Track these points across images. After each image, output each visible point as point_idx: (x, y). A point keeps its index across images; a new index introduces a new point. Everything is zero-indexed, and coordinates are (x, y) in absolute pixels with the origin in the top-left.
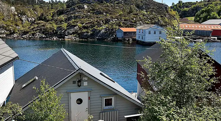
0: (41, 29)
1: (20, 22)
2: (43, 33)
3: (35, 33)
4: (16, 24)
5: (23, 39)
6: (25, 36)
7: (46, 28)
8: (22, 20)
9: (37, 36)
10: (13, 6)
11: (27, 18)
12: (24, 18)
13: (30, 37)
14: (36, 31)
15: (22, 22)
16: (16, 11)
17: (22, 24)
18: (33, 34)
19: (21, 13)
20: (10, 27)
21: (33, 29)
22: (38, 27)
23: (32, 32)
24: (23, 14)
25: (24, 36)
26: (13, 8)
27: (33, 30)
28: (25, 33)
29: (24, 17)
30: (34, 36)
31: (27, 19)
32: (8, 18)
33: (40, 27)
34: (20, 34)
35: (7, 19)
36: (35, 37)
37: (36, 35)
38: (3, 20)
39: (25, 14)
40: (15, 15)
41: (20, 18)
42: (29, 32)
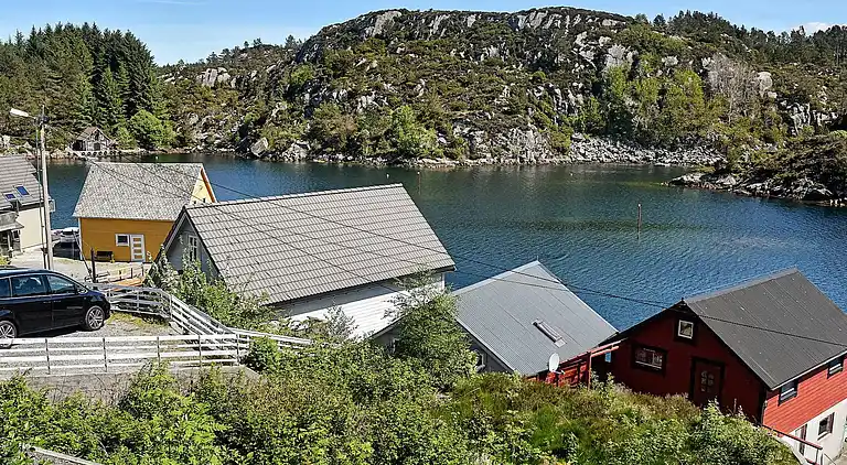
0: (819, 164)
1: (783, 128)
2: (824, 180)
3: (794, 179)
4: (765, 137)
5: (750, 196)
6: (758, 185)
7: (839, 162)
8: (790, 123)
9: (800, 188)
10: (766, 69)
11: (811, 114)
12: (799, 112)
13: (777, 188)
14: (799, 169)
15: (789, 130)
16: (776, 87)
17: (790, 135)
18: (788, 182)
19: (789, 96)
20: (743, 146)
21: (792, 161)
22: (809, 156)
23: (785, 175)
24: (799, 97)
25: (752, 186)
26: (765, 76)
27: (791, 167)
28: (762, 174)
29: (801, 108)
30: (788, 186)
31: (812, 117)
32: (742, 113)
33: (816, 157)
34: (745, 177)
35: (737, 117)
36: (791, 192)
37: (797, 187)
38: (724, 118)
39: (803, 100)
40: (766, 102)
41: (782, 115)
42: (776, 172)
